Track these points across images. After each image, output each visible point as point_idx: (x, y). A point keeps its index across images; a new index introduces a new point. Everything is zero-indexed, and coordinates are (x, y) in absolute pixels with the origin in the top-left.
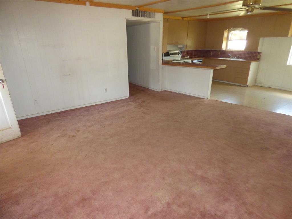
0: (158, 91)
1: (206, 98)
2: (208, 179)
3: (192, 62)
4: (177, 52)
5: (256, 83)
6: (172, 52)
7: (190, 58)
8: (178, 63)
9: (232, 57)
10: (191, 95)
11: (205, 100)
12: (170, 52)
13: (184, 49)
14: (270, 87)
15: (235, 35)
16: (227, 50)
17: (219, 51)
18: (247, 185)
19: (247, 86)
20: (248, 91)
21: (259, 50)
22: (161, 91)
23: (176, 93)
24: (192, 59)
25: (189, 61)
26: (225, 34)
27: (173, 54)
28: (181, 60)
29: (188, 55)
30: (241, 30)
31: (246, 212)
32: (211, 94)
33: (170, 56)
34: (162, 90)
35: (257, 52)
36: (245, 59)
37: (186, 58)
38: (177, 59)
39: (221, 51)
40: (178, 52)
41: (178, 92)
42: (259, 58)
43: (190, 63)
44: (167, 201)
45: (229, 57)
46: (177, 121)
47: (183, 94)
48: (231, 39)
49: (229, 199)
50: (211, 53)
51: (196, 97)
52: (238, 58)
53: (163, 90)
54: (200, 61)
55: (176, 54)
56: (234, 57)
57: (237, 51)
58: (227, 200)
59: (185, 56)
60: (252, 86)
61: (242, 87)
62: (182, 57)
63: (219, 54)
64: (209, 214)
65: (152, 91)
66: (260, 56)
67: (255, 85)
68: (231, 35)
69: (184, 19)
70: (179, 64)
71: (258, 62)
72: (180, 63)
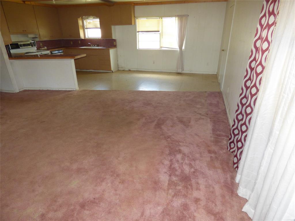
0: (14, 92)
1: (75, 90)
2: (84, 168)
3: (52, 53)
4: (29, 42)
5: (118, 68)
6: (22, 43)
7: (48, 50)
8: (34, 55)
9: (92, 46)
10: (58, 90)
11: (73, 92)
12: (19, 44)
13: (37, 40)
14: (130, 70)
15: (89, 23)
16: (86, 39)
17: (79, 40)
18: (119, 159)
19: (112, 72)
20: (114, 76)
21: (113, 38)
22: (18, 92)
23: (40, 90)
24: (51, 50)
25: (48, 52)
26: (80, 22)
27: (24, 45)
28: (38, 52)
29: (45, 46)
30: (94, 18)
31: (120, 183)
32: (78, 84)
33: (20, 47)
34: (19, 90)
35: (113, 39)
36: (104, 47)
37: (43, 50)
38: (31, 51)
39: (80, 40)
40: (31, 43)
41: (42, 89)
42: (116, 45)
43: (50, 54)
44: (41, 213)
45: (90, 46)
46: (44, 122)
47: (48, 90)
48: (87, 27)
49: (105, 178)
50: (72, 43)
51: (64, 91)
52: (98, 46)
53: (22, 90)
54: (60, 51)
55: (28, 45)
56: (95, 46)
57: (95, 39)
58: (103, 180)
59: (41, 48)
60: (117, 71)
61: (107, 74)
62: (38, 49)
63: (80, 43)
64: (88, 201)
65: (6, 93)
66: (116, 42)
67: (118, 70)
68: (86, 23)
69: (26, 2)
70: (35, 57)
71: (116, 49)
72: (37, 55)
